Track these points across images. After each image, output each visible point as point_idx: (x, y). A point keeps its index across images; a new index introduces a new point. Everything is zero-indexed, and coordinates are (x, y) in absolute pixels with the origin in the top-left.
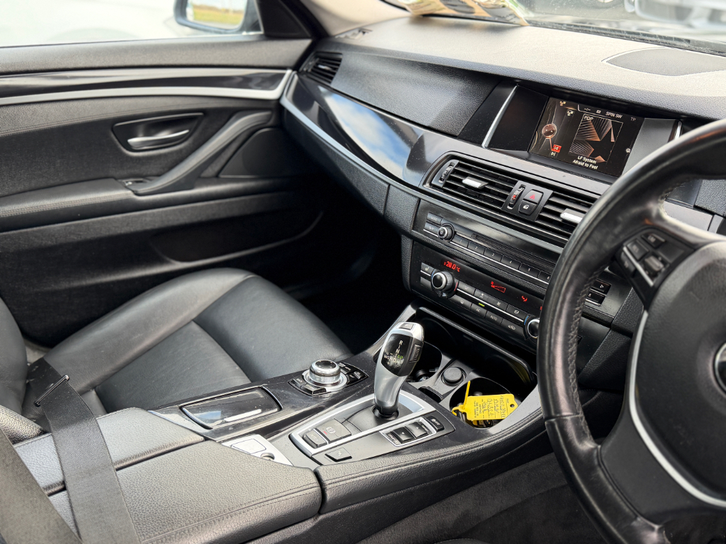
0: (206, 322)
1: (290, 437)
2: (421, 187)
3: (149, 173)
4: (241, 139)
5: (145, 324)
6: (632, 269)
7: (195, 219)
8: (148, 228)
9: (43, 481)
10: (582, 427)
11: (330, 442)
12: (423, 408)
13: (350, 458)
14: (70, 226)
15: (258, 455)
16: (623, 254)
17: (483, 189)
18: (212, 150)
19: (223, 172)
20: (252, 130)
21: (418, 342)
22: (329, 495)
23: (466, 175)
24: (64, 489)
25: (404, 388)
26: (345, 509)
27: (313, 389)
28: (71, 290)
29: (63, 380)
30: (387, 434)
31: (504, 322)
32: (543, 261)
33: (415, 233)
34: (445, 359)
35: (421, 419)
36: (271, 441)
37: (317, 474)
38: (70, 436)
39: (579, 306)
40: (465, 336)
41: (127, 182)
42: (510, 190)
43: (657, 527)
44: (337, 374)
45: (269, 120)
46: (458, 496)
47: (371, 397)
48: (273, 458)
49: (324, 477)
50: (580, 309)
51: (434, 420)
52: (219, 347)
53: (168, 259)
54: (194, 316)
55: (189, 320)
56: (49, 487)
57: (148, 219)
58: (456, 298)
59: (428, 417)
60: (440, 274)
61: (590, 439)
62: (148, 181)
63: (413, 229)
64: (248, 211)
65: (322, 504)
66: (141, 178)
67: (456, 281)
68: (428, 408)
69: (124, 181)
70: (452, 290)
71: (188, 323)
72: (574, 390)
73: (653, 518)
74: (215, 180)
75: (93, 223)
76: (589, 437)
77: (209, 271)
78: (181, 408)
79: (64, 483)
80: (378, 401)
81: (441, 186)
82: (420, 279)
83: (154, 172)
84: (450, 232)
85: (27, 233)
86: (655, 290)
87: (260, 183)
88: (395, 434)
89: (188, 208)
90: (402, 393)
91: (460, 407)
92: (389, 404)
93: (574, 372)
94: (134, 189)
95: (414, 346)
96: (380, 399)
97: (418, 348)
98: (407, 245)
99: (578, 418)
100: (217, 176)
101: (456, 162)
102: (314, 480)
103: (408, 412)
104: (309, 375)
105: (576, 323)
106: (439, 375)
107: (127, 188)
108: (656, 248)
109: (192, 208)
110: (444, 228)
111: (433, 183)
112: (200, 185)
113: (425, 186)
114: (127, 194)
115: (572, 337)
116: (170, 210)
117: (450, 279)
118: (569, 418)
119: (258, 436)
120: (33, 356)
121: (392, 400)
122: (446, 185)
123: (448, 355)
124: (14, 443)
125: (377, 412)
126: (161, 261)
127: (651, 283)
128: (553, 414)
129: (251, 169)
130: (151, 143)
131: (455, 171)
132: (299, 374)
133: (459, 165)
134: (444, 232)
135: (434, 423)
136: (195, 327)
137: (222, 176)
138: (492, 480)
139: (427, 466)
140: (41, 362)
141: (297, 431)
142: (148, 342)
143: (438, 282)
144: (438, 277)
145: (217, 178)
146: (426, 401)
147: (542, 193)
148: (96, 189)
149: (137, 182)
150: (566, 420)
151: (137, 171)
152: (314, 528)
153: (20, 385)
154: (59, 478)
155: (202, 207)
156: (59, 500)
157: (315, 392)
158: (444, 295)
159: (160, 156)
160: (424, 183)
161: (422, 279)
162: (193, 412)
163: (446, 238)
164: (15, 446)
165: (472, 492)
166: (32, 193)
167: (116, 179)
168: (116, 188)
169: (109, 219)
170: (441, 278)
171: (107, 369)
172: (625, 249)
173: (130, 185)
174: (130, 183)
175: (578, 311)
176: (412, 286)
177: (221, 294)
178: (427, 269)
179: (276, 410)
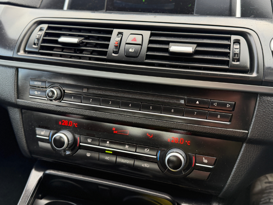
2: (15, 56)
23: (59, 35)
31: (138, 163)
32: (161, 96)
33: (20, 101)
40: (100, 187)
58: (80, 152)
60: (58, 135)
63: (18, 98)
67: (77, 136)
70: (74, 146)
81: (37, 50)
82: (38, 144)
84: (59, 92)
98: (15, 115)
101: (45, 26)
110: (52, 89)
111: (26, 49)
113: (19, 54)
117: (70, 136)
122: (42, 48)
131: (46, 34)
133: (49, 28)
134: (53, 93)
143: (59, 143)
144: (58, 138)
147: (142, 35)
158: (68, 153)
160: (18, 51)
161: (41, 144)
163: (56, 99)
170: (61, 137)
176: (31, 152)
178: (42, 133)
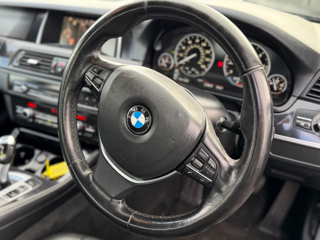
2: (8, 68)
6: (91, 85)
10: (84, 165)
12: (24, 178)
16: (86, 79)
17: (38, 64)
21: (12, 145)
23: (28, 58)
30: (4, 196)
33: (10, 92)
34: (37, 152)
35: (24, 184)
39: (74, 108)
42: (50, 63)
43: (120, 201)
50: (75, 110)
51: (31, 182)
61: (89, 170)
63: (9, 90)
67: (36, 112)
68: (27, 177)
70: (33, 117)
72: (78, 149)
73: (118, 198)
76: (88, 169)
81: (18, 65)
86: (100, 93)
88: (9, 195)
90: (11, 173)
91: (46, 173)
92: (4, 181)
93: (77, 140)
95: (10, 148)
97: (12, 149)
99: (82, 161)
101: (23, 52)
103: (15, 182)
105: (74, 117)
106: (35, 160)
108: (98, 73)
113: (10, 67)
115: (74, 124)
117: (32, 112)
118: (78, 162)
122: (21, 64)
123: (38, 149)
127: (99, 91)
128: (70, 162)
131: (23, 57)
133: (25, 54)
143: (25, 114)
144: (25, 112)
150: (76, 164)
160: (10, 65)
170: (27, 112)
172: (86, 77)
175: (74, 111)
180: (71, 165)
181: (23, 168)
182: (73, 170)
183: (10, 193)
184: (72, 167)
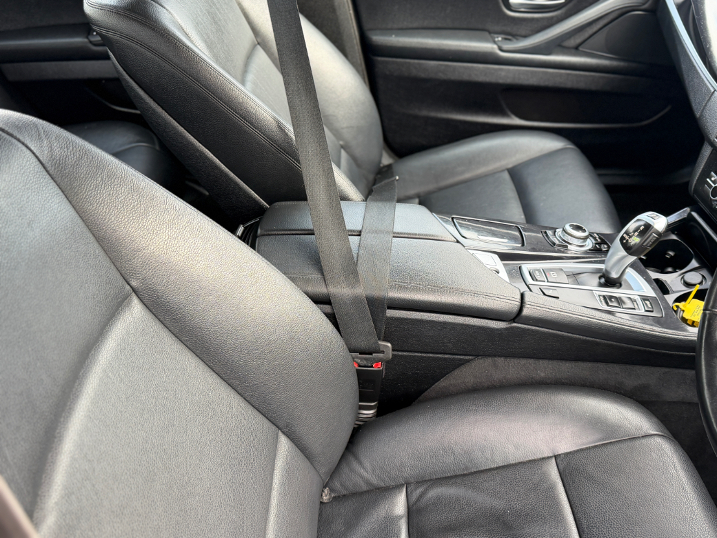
0: (516, 175)
1: (520, 267)
3: (519, 33)
4: (611, 17)
5: (470, 161)
7: (542, 83)
8: (501, 81)
9: (349, 226)
11: (548, 281)
12: (645, 290)
13: (558, 298)
14: (441, 65)
15: (489, 267)
18: (579, 22)
19: (583, 45)
20: (624, 10)
21: (657, 232)
22: (526, 312)
24: (360, 235)
25: (633, 266)
26: (534, 328)
27: (557, 242)
28: (427, 119)
29: (393, 179)
30: (599, 296)
34: (694, 263)
35: (637, 298)
36: (503, 264)
37: (522, 296)
38: (376, 207)
41: (498, 37)
44: (585, 239)
45: (644, 4)
46: (644, 368)
47: (602, 266)
48: (498, 273)
49: (527, 299)
51: (648, 303)
52: (517, 196)
53: (509, 113)
54: (510, 166)
55: (504, 168)
56: (352, 231)
57: (503, 74)
59: (644, 299)
62: (515, 40)
64: (593, 87)
65: (518, 316)
66: (511, 36)
68: (649, 291)
69: (496, 36)
71: (503, 171)
74: (573, 51)
75: (460, 67)
77: (536, 132)
78: (453, 218)
79: (360, 232)
80: (606, 270)
82: (704, 186)
83: (523, 33)
85: (409, 63)
87: (621, 64)
88: (607, 299)
89: (539, 72)
90: (630, 271)
91: (681, 305)
92: (614, 275)
94: (500, 44)
95: (651, 234)
96: (608, 269)
97: (654, 237)
98: (706, 151)
100: (577, 48)
102: (519, 297)
104: (560, 233)
106: (681, 275)
107: (495, 42)
109: (543, 72)
112: (557, 53)
114: (493, 48)
116: (523, 70)
119: (496, 256)
120: (386, 160)
121: (617, 273)
123: (699, 260)
124: (341, 200)
125: (603, 280)
126: (503, 113)
128: (710, 308)
129: (612, 49)
130: (529, 7)
132: (554, 230)
135: (646, 304)
136: (506, 176)
137: (580, 49)
138: (681, 371)
139: (617, 328)
140: (389, 167)
141: (527, 267)
142: (467, 176)
145: (576, 50)
146: (652, 288)
148: (470, 39)
149: (506, 39)
151: (509, 29)
152: (507, 329)
153: (371, 177)
154: (359, 228)
155: (553, 73)
156: (354, 241)
157: (560, 246)
159: (532, 20)
161: (706, 187)
162: (461, 226)
164: (341, 202)
165: (659, 371)
166: (424, 31)
167: (490, 33)
168: (486, 40)
169: (472, 67)
171: (431, 187)
173: (498, 41)
174: (500, 39)
176: (696, 190)
177: (538, 154)
178: (713, 178)
179: (520, 245)
180: (709, 314)
181: (654, 275)
182: (706, 323)
183: (611, 297)
184: (708, 316)
